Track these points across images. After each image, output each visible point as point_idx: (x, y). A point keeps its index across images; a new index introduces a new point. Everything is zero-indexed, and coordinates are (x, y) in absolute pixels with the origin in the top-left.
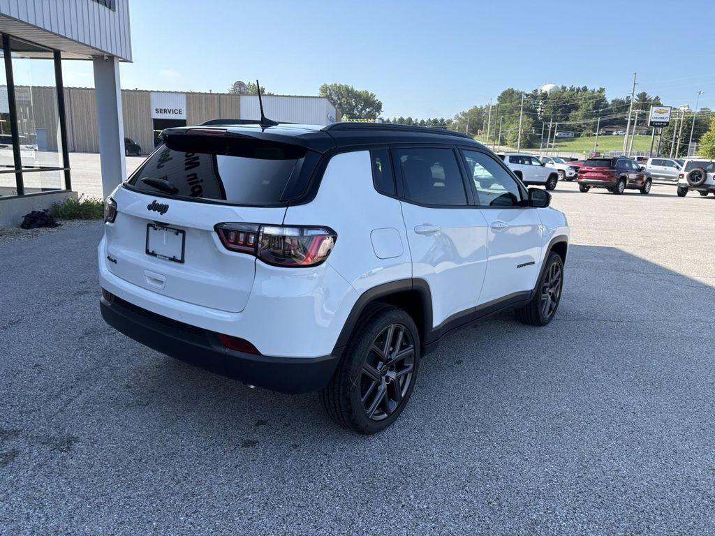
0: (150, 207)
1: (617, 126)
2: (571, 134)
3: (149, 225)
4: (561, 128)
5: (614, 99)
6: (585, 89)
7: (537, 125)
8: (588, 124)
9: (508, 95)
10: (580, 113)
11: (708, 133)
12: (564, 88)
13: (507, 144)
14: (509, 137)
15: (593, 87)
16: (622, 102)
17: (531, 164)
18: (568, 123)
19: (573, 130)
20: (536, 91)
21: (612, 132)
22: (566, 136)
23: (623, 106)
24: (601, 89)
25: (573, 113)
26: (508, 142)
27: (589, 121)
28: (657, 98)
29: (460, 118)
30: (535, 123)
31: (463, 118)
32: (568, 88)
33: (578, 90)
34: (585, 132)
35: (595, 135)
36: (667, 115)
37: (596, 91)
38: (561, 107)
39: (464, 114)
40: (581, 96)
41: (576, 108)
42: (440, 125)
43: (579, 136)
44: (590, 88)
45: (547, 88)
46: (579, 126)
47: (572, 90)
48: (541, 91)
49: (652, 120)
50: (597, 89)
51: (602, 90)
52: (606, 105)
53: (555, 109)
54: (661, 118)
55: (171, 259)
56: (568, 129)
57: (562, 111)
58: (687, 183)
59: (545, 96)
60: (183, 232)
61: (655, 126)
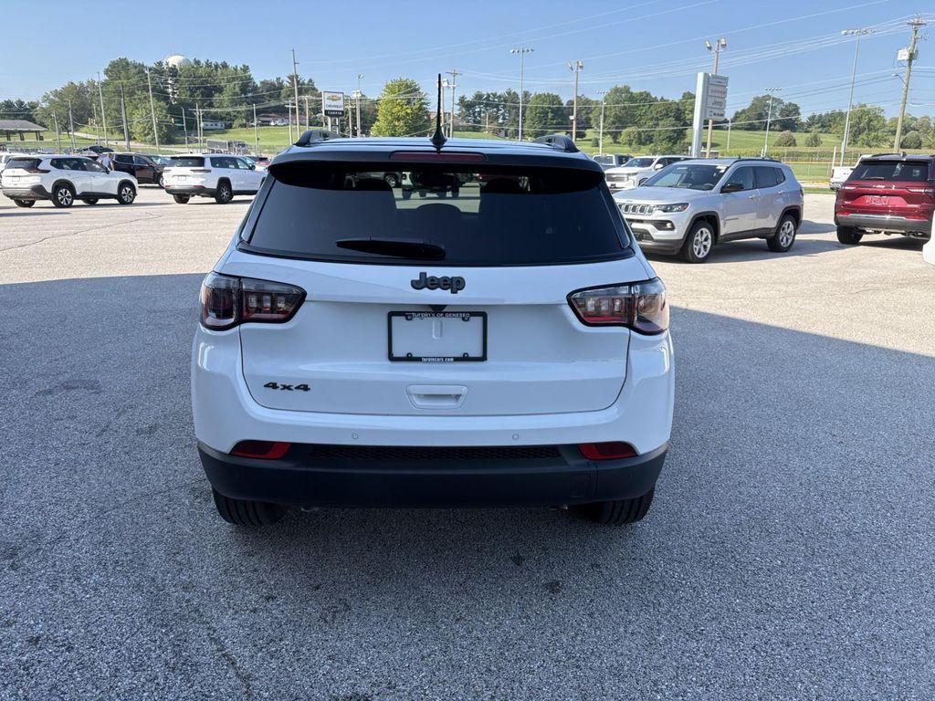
0: (417, 285)
1: (273, 115)
2: (220, 125)
3: (391, 315)
4: (206, 117)
5: (262, 80)
6: (225, 66)
7: (173, 111)
8: (238, 112)
9: (119, 68)
10: (225, 97)
11: (377, 123)
12: (198, 62)
13: (135, 139)
14: (137, 129)
15: (235, 63)
16: (272, 84)
17: (237, 167)
18: (213, 110)
19: (222, 119)
20: (160, 64)
21: (269, 122)
22: (214, 127)
23: (275, 89)
24: (244, 66)
25: (217, 97)
26: (137, 136)
27: (239, 108)
28: (311, 81)
29: (53, 101)
30: (169, 108)
31: (57, 99)
32: (203, 62)
33: (217, 66)
34: (236, 123)
35: (252, 126)
36: (340, 103)
37: (239, 68)
38: (199, 88)
39: (56, 94)
40: (222, 74)
41: (220, 90)
42: (19, 110)
43: (230, 127)
44: (231, 65)
45: (174, 61)
46: (228, 114)
47: (208, 65)
48: (167, 64)
49: (327, 109)
50: (240, 66)
51: (246, 69)
52: (255, 89)
53: (192, 92)
54: (335, 106)
55: (457, 359)
56: (215, 118)
57: (202, 93)
58: (411, 184)
59: (173, 72)
60: (484, 315)
61: (331, 116)
